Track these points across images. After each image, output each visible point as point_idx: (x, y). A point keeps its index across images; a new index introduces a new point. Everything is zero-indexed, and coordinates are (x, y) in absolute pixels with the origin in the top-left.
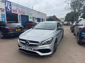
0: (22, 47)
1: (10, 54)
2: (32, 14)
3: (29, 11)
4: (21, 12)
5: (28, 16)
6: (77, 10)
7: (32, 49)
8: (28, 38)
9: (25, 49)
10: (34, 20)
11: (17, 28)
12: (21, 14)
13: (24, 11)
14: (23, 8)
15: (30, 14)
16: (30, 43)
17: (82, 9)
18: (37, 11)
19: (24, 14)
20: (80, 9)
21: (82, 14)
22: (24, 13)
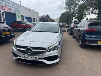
0: (21, 57)
1: (3, 68)
2: (20, 12)
3: (16, 7)
4: (5, 8)
5: (15, 14)
6: (72, 10)
7: (36, 58)
8: (30, 44)
9: (26, 59)
10: (23, 19)
11: (3, 31)
12: (5, 11)
13: (9, 7)
14: (7, 2)
15: (17, 11)
16: (33, 51)
17: (77, 9)
18: (27, 8)
19: (9, 12)
20: (75, 9)
21: (77, 14)
22: (9, 9)
